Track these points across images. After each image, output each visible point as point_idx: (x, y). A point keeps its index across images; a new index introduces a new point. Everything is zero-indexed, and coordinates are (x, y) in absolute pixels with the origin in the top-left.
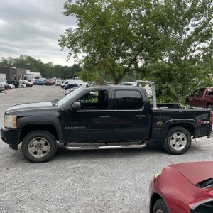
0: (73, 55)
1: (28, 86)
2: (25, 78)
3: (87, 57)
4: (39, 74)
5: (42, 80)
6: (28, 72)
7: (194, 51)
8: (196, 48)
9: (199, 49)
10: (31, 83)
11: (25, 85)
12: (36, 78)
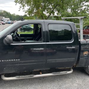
0: (22, 7)
1: (3, 24)
2: (3, 21)
3: (29, 9)
4: (9, 19)
5: (10, 21)
6: (4, 18)
7: (82, 7)
8: (84, 5)
9: (85, 5)
10: (4, 23)
11: (1, 24)
12: (8, 21)
